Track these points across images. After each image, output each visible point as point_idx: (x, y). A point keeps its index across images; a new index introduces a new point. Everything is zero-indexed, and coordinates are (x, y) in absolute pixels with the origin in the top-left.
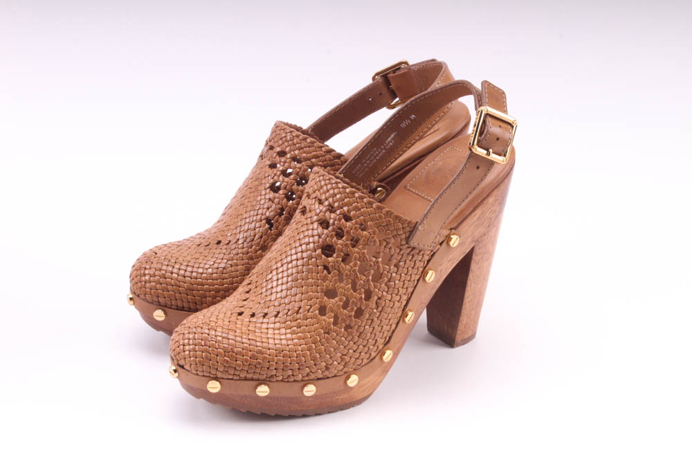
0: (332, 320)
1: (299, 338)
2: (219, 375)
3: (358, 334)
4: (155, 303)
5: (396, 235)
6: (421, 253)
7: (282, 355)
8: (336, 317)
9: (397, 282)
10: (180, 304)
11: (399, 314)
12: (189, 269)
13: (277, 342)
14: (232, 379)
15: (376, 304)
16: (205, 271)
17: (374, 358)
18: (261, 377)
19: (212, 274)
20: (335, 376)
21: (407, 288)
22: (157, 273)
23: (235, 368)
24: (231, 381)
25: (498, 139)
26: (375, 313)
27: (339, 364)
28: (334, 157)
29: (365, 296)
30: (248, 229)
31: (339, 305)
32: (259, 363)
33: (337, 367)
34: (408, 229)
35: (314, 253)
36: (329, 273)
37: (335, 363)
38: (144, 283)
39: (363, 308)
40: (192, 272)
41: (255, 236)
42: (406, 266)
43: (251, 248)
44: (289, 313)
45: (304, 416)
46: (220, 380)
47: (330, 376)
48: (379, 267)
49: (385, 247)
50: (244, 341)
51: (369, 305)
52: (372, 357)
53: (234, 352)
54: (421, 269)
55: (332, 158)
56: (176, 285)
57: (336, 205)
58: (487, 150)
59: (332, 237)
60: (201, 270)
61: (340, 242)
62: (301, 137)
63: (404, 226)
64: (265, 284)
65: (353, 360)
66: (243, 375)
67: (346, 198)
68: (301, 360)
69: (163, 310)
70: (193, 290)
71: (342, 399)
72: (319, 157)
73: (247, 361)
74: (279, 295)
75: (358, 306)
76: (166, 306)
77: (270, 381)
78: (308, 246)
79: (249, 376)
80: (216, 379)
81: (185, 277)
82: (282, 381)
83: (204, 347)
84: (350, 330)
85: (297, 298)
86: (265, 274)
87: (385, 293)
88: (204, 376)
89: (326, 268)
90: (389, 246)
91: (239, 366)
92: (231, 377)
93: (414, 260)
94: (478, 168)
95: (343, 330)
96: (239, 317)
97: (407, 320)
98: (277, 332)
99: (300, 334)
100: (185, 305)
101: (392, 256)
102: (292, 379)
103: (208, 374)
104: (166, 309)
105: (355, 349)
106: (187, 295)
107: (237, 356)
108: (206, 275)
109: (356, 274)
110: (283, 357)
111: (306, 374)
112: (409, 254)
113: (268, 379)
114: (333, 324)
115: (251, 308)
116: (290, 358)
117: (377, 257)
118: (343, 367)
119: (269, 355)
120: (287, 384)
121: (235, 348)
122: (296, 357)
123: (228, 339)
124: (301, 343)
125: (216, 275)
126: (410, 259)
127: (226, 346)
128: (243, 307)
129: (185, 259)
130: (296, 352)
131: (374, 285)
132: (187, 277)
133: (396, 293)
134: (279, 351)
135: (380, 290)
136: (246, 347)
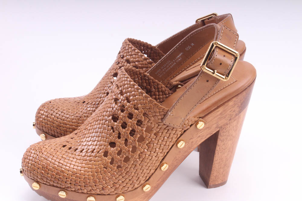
0: (110, 160)
1: (89, 168)
2: (39, 180)
3: (126, 172)
4: (42, 130)
5: (155, 116)
6: (175, 129)
7: (75, 176)
8: (112, 159)
9: (155, 144)
10: (53, 133)
11: (157, 164)
12: (63, 114)
13: (76, 167)
14: (46, 184)
15: (139, 156)
16: (70, 117)
17: (138, 188)
18: (61, 186)
19: (73, 119)
20: (109, 194)
21: (163, 149)
22: (45, 113)
23: (47, 178)
25: (221, 64)
26: (137, 161)
27: (111, 188)
28: (148, 62)
29: (132, 150)
30: (98, 97)
31: (115, 152)
32: (60, 178)
33: (109, 189)
34: (163, 113)
35: (108, 118)
36: (114, 132)
37: (109, 187)
38: (38, 118)
39: (130, 157)
40: (63, 116)
41: (100, 102)
42: (163, 136)
43: (97, 108)
46: (40, 183)
47: (105, 194)
48: (143, 133)
49: (148, 122)
50: (56, 163)
51: (133, 156)
52: (135, 187)
53: (47, 168)
54: (174, 140)
55: (147, 63)
56: (52, 122)
57: (124, 91)
58: (213, 70)
59: (118, 110)
60: (68, 116)
61: (122, 114)
62: (133, 49)
63: (160, 111)
64: (84, 131)
65: (121, 187)
66: (52, 183)
67: (129, 88)
68: (86, 181)
69: (45, 135)
70: (61, 127)
72: (140, 62)
73: (53, 175)
74: (87, 139)
75: (127, 155)
76: (46, 133)
77: (67, 190)
78: (107, 113)
79: (55, 184)
80: (38, 182)
81: (58, 118)
82: (75, 191)
83: (33, 162)
84: (120, 169)
85: (95, 143)
87: (146, 150)
88: (31, 179)
89: (112, 128)
90: (151, 122)
91: (49, 177)
92: (45, 183)
93: (169, 133)
94: (208, 81)
95: (116, 168)
96: (62, 148)
97: (163, 168)
98: (78, 161)
99: (90, 165)
100: (56, 134)
101: (153, 128)
102: (80, 191)
103: (33, 178)
104: (46, 134)
105: (123, 181)
106: (57, 129)
107: (49, 171)
108: (69, 119)
109: (128, 135)
110: (76, 177)
111: (89, 190)
112: (165, 129)
113: (66, 189)
114: (110, 163)
115: (72, 144)
116: (80, 178)
117: (142, 127)
118: (114, 190)
119: (68, 175)
120: (78, 193)
121: (49, 167)
122: (84, 179)
123: (47, 160)
124: (89, 171)
125: (75, 120)
126: (166, 132)
127: (45, 164)
128: (68, 142)
129: (63, 108)
130: (84, 175)
131: (138, 144)
132: (59, 118)
133: (154, 151)
134: (74, 173)
135: (143, 147)
136: (55, 167)
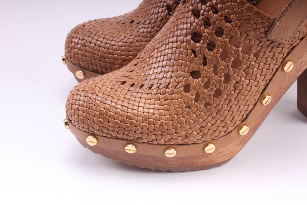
0: (194, 96)
1: (165, 109)
2: (96, 132)
3: (216, 111)
4: (77, 65)
5: (255, 29)
6: (281, 46)
7: (147, 122)
8: (198, 95)
9: (255, 69)
10: (95, 68)
11: (257, 97)
12: (105, 41)
13: (146, 110)
14: (106, 137)
15: (234, 87)
16: (116, 44)
17: (232, 131)
18: (129, 138)
19: (121, 46)
20: (194, 143)
21: (265, 75)
22: (80, 42)
23: (108, 128)
24: (106, 139)
26: (233, 95)
27: (197, 134)
29: (224, 80)
30: (153, 13)
31: (200, 85)
32: (127, 127)
33: (195, 136)
34: (267, 24)
35: (185, 38)
36: (196, 56)
37: (195, 133)
38: (70, 48)
39: (222, 89)
40: (106, 44)
41: (157, 19)
42: (265, 57)
43: (154, 28)
44: (161, 86)
45: (169, 171)
46: (97, 136)
47: (189, 143)
48: (238, 55)
49: (245, 38)
50: (119, 107)
51: (227, 87)
52: (229, 131)
53: (107, 115)
54: (280, 60)
56: (92, 53)
59: (201, 25)
60: (113, 43)
61: (207, 30)
63: (263, 21)
64: (148, 60)
65: (211, 132)
66: (115, 135)
68: (164, 128)
69: (83, 71)
70: (105, 58)
71: (202, 162)
73: (117, 123)
74: (156, 71)
75: (218, 87)
76: (85, 68)
77: (137, 142)
78: (182, 31)
79: (120, 136)
80: (94, 135)
81: (100, 47)
82: (147, 143)
83: (85, 108)
84: (209, 107)
85: (169, 75)
86: (150, 51)
87: (243, 78)
88: (84, 131)
89: (193, 51)
90: (249, 38)
91: (111, 127)
92: (105, 135)
93: (273, 51)
95: (203, 106)
96: (122, 86)
97: (264, 102)
98: (148, 101)
99: (166, 106)
100: (99, 69)
101: (252, 46)
102: (156, 142)
103: (87, 131)
104: (85, 70)
105: (213, 123)
106: (100, 61)
107: (110, 118)
108: (116, 47)
109: (218, 59)
110: (148, 124)
111: (168, 140)
112: (268, 46)
113: (135, 140)
114: (194, 100)
115: (133, 79)
116: (154, 125)
117: (237, 46)
118: (202, 137)
119: (137, 121)
120: (152, 146)
121: (109, 112)
122: (160, 125)
123: (105, 104)
124: (165, 114)
125: (124, 47)
126: (270, 51)
127: (102, 109)
128: (128, 77)
129: (104, 32)
130: (160, 120)
131: (233, 70)
132: (102, 47)
133: (254, 79)
134: (146, 119)
135: (239, 75)
136: (118, 112)
